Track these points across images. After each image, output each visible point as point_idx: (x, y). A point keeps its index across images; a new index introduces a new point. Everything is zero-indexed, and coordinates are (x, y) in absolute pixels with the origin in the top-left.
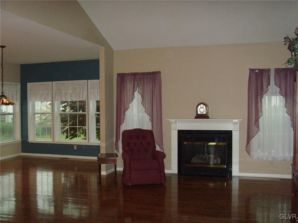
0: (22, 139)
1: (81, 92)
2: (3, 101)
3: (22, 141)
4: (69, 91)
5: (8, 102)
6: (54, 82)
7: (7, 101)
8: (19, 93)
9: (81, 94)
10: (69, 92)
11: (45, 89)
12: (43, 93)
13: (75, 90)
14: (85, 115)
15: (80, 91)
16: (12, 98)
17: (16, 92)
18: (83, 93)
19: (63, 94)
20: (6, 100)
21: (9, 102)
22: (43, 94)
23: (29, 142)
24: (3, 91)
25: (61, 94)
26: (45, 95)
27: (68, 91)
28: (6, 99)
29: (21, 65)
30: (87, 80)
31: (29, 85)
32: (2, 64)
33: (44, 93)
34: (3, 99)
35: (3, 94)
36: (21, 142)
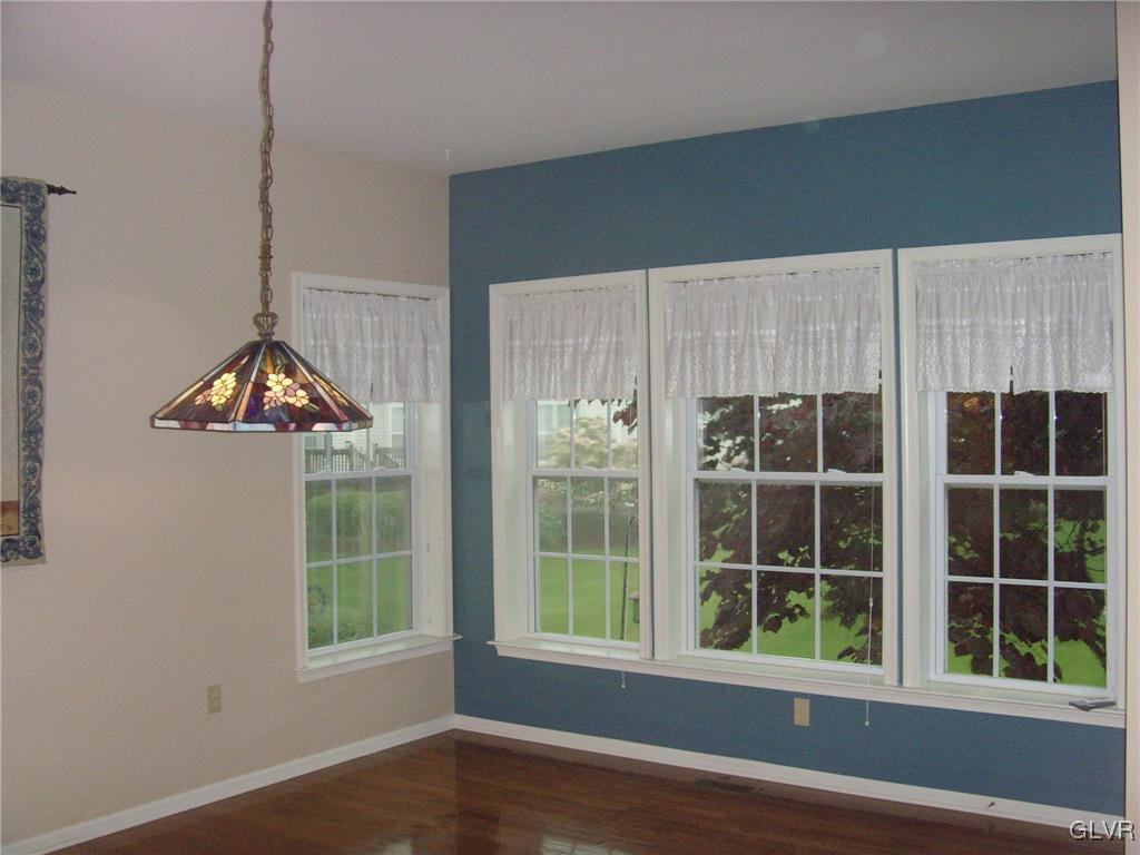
0: (455, 631)
1: (850, 332)
2: (261, 388)
3: (455, 642)
4: (760, 328)
5: (300, 399)
6: (659, 275)
7: (301, 393)
8: (441, 349)
9: (849, 350)
10: (761, 337)
11: (600, 319)
12: (586, 347)
13: (806, 323)
14: (879, 490)
15: (841, 331)
16: (398, 380)
17: (425, 341)
18: (859, 339)
19: (721, 351)
20: (288, 382)
21: (316, 399)
22: (589, 352)
23: (500, 653)
24: (266, 304)
25: (703, 347)
26: (602, 357)
27: (755, 332)
28: (290, 372)
29: (452, 178)
30: (889, 251)
31: (500, 296)
32: (265, 79)
33: (591, 344)
34: (262, 373)
35: (266, 335)
36: (449, 647)
